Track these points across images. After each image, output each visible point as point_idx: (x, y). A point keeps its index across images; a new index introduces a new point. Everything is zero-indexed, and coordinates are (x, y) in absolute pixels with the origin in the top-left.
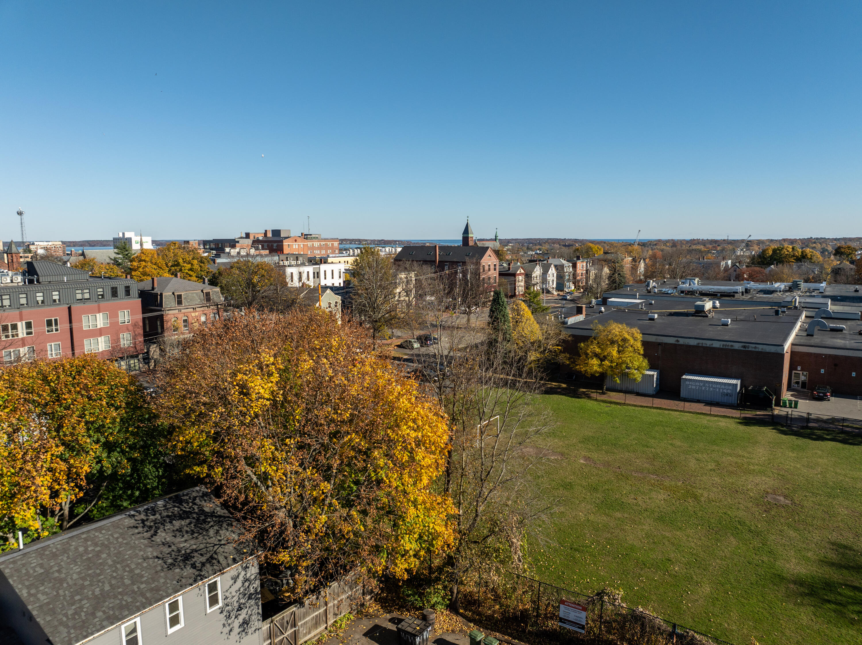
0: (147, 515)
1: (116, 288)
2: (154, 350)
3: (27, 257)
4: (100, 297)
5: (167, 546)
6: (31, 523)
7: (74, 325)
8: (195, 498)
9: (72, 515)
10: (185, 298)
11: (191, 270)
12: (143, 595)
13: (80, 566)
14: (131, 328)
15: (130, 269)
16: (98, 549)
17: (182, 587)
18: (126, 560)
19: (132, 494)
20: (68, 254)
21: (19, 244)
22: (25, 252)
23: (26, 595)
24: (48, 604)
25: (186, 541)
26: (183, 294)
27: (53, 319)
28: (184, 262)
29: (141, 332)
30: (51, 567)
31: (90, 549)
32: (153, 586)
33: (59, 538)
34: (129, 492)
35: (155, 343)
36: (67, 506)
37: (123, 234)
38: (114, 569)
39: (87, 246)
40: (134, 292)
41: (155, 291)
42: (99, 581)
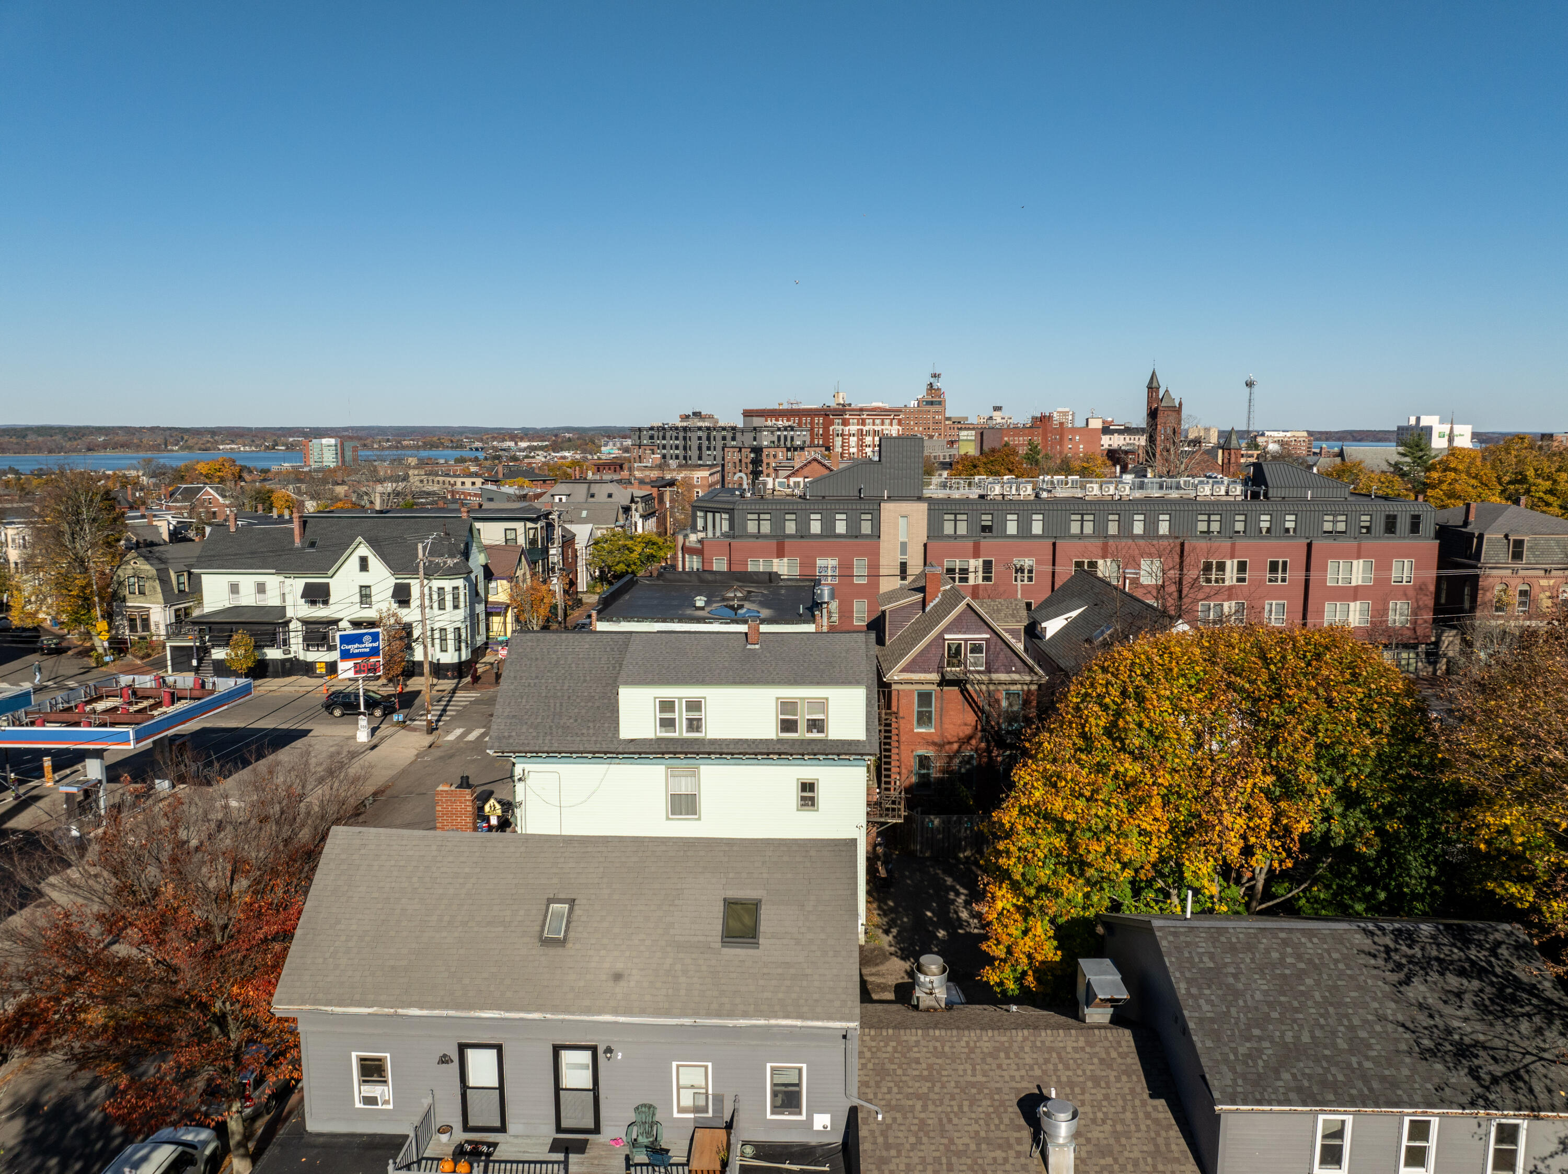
0: (1396, 942)
1: (1395, 517)
2: (1450, 641)
3: (1252, 456)
4: (1364, 531)
5: (1426, 1013)
6: (1206, 882)
7: (1314, 575)
8: (1498, 944)
9: (1267, 894)
10: (1529, 548)
11: (1551, 492)
12: (1365, 1079)
13: (1268, 982)
14: (1411, 593)
15: (1424, 484)
16: (1302, 965)
17: (1443, 1102)
18: (1346, 1005)
19: (1373, 895)
20: (1315, 453)
21: (1242, 434)
22: (1249, 447)
23: (1183, 991)
24: (1212, 1020)
25: (1466, 1019)
26: (1526, 538)
27: (1281, 561)
28: (1538, 476)
29: (1430, 602)
30: (1226, 965)
31: (1289, 960)
32: (1387, 1072)
33: (1244, 924)
34: (1368, 889)
35: (1453, 627)
36: (1263, 876)
37: (1418, 419)
38: (1322, 1011)
39: (1349, 440)
40: (1428, 526)
41: (1469, 529)
42: (1295, 1021)
